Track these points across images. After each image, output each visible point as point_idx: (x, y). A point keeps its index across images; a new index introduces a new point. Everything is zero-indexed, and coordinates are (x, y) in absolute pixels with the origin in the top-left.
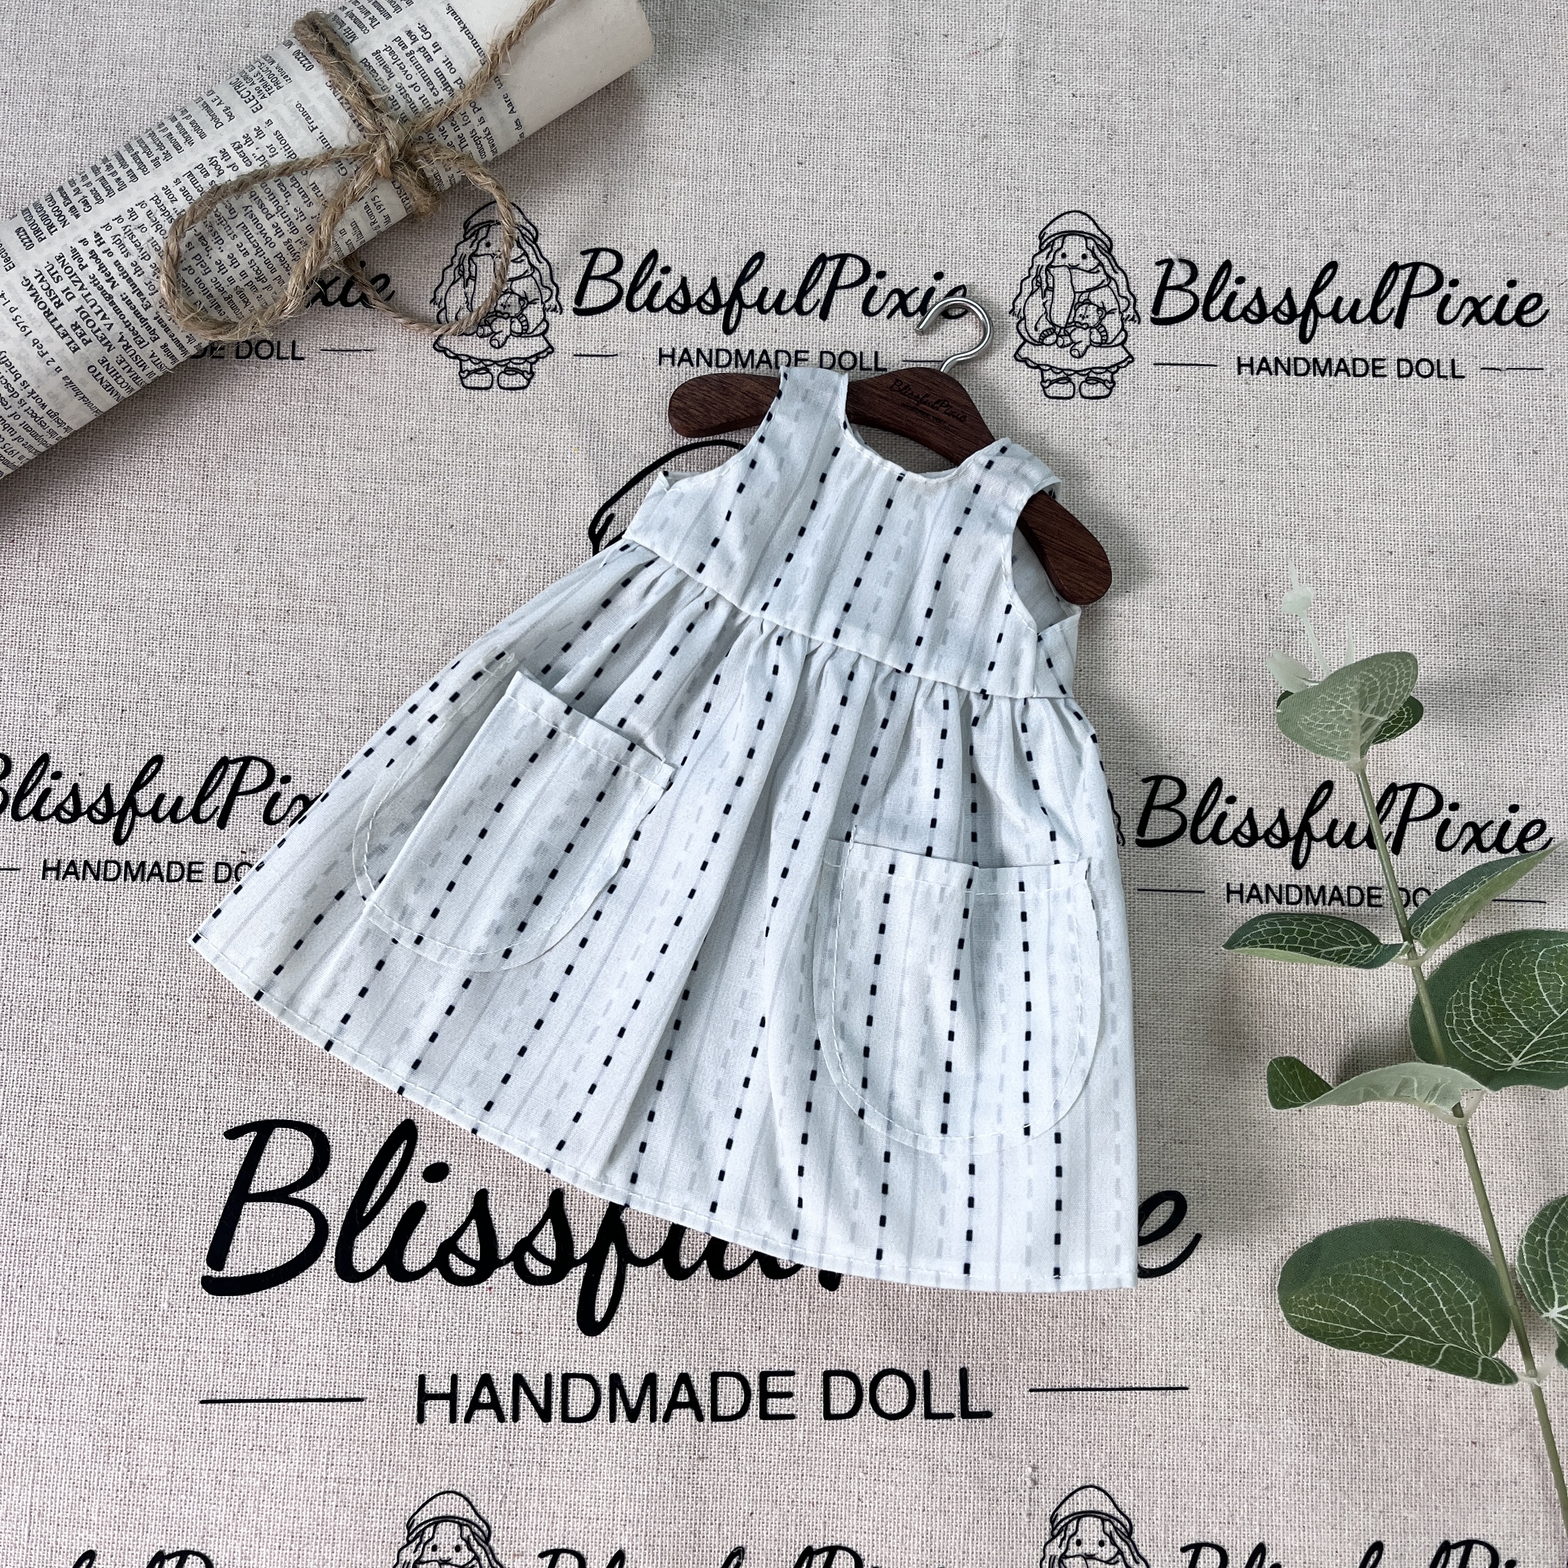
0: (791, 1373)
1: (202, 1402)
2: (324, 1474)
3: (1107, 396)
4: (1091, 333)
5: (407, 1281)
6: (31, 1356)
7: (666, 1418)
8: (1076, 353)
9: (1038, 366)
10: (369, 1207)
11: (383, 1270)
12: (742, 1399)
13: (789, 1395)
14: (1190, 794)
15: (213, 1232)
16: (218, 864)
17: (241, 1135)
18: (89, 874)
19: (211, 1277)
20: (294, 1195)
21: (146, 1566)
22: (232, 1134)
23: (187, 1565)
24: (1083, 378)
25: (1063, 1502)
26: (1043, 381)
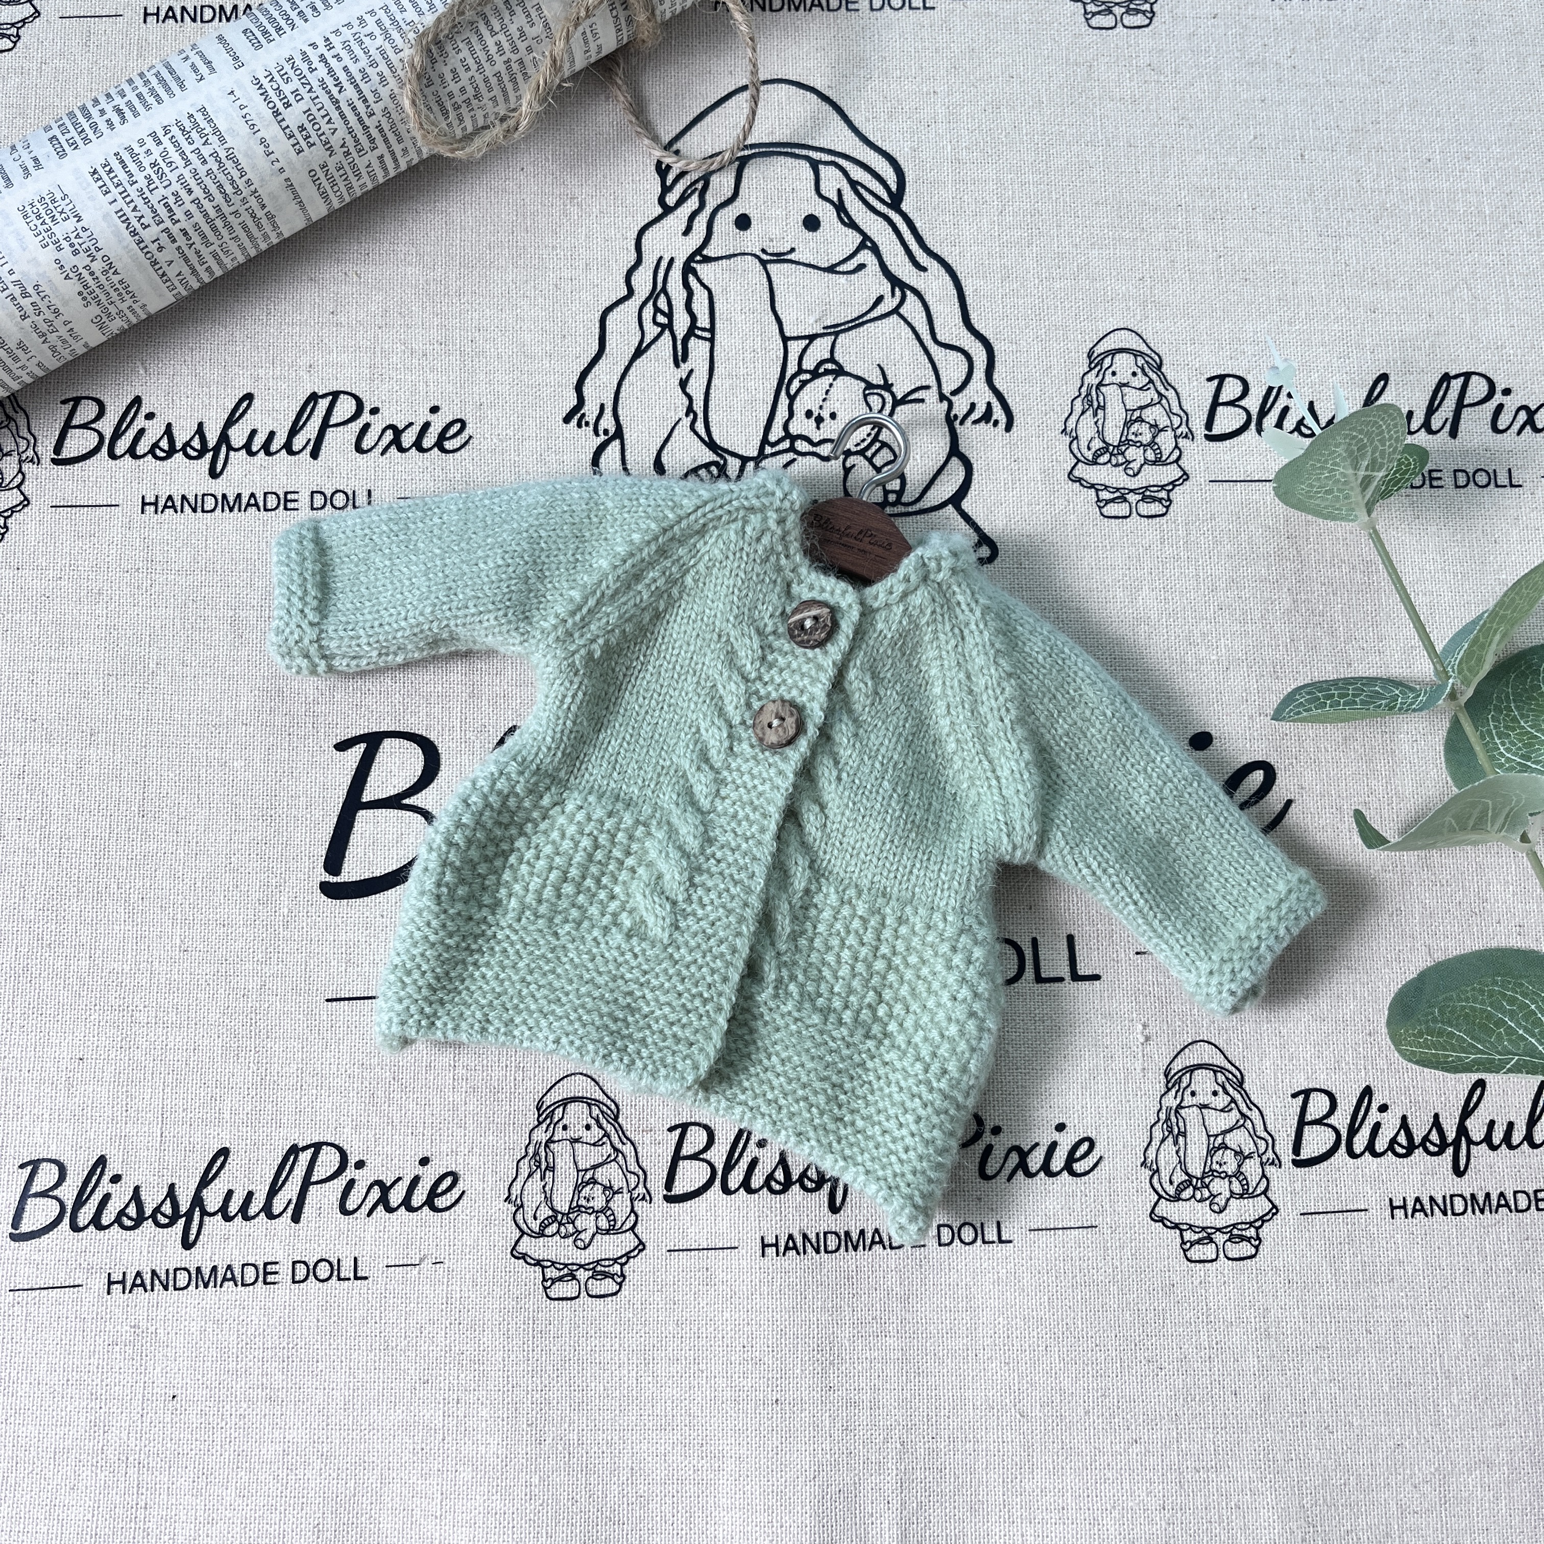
1: (328, 1000)
3: (1147, 26)
6: (156, 963)
14: (1252, 391)
15: (329, 840)
16: (313, 493)
17: (351, 747)
18: (186, 507)
19: (328, 882)
20: (406, 801)
21: (280, 1159)
22: (343, 746)
23: (322, 1157)
24: (1123, 10)
25: (1176, 1056)
26: (1086, 13)
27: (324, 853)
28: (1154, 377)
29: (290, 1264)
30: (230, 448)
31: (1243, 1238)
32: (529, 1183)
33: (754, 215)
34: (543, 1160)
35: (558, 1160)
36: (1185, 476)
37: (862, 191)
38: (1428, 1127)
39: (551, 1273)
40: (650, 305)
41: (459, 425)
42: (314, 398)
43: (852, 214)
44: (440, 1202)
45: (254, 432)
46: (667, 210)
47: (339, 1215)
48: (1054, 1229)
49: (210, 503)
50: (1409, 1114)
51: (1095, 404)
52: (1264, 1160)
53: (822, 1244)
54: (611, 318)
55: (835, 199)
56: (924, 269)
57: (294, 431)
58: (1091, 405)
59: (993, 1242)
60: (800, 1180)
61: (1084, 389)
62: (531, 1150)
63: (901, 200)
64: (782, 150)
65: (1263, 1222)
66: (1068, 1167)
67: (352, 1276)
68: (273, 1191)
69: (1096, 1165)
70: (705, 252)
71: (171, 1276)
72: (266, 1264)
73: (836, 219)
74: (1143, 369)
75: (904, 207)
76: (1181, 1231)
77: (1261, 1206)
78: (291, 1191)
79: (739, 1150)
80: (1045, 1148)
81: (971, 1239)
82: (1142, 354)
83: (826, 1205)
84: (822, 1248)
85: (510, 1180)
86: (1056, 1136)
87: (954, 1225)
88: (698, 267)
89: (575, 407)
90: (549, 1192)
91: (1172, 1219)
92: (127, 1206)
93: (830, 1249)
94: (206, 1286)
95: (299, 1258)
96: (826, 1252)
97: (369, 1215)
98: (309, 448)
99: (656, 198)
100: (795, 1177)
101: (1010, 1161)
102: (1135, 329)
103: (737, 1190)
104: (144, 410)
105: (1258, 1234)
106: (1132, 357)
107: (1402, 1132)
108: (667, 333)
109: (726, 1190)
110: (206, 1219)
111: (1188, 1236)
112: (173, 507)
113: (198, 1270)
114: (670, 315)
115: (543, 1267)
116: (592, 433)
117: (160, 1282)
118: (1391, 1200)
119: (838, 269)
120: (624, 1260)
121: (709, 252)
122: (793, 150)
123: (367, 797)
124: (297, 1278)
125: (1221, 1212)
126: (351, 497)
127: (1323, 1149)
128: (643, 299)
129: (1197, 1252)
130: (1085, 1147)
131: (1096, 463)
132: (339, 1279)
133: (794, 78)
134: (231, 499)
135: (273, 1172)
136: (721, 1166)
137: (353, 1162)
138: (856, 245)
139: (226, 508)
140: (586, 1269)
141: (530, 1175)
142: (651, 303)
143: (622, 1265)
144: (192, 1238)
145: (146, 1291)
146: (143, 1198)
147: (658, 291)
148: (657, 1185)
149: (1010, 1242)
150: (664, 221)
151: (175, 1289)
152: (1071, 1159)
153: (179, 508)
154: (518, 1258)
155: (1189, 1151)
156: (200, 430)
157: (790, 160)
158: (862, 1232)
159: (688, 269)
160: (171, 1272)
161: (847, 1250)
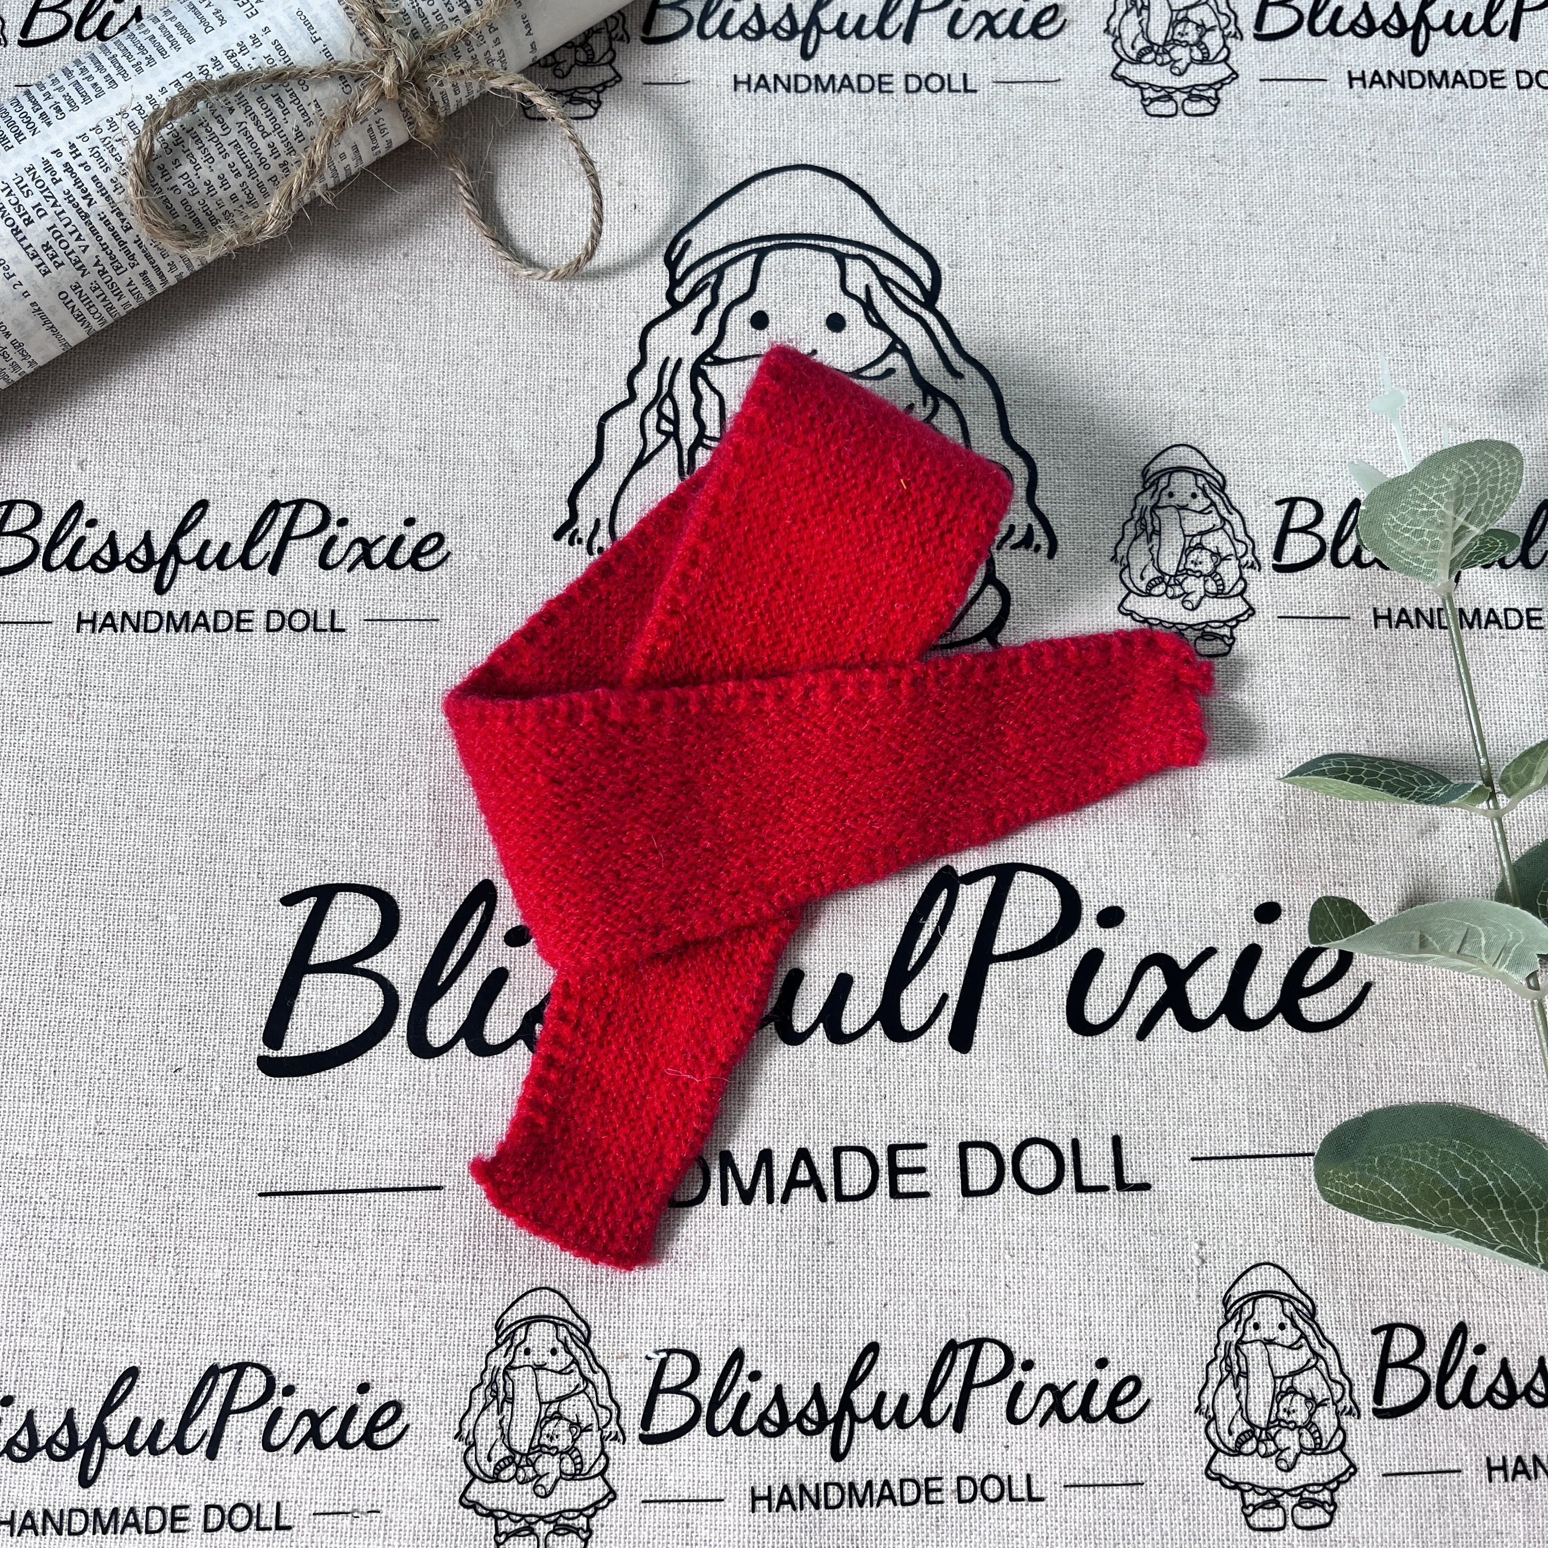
0: (923, 1146)
1: (261, 1195)
2: (400, 1271)
3: (1212, 113)
4: (1191, 51)
5: (488, 1055)
6: (66, 1148)
7: (785, 1199)
8: (1176, 71)
9: (1137, 85)
10: (444, 975)
11: (462, 1043)
12: (869, 1176)
13: (921, 1170)
14: (1327, 516)
15: (269, 1007)
16: (269, 612)
17: (300, 901)
18: (127, 625)
19: (268, 1057)
20: (360, 965)
21: (197, 1382)
22: (289, 900)
23: (245, 1381)
24: (1185, 96)
25: (1236, 1282)
26: (1143, 99)
27: (264, 1022)
28: (1216, 499)
29: (203, 1508)
30: (179, 560)
31: (1315, 1503)
32: (484, 1417)
33: (771, 312)
34: (501, 1389)
35: (518, 1390)
36: (1251, 611)
37: (893, 288)
38: (1532, 1373)
39: (506, 1526)
40: (654, 412)
41: (436, 539)
42: (275, 506)
43: (881, 312)
44: (381, 1438)
45: (207, 544)
46: (676, 306)
47: (262, 1451)
48: (1094, 1485)
49: (153, 621)
50: (1510, 1358)
51: (1150, 528)
52: (1340, 1409)
53: (822, 1497)
54: (610, 424)
55: (863, 297)
56: (959, 375)
57: (251, 543)
58: (1145, 530)
59: (1022, 1499)
60: (798, 1421)
61: (1136, 512)
62: (487, 1378)
63: (936, 299)
64: (805, 242)
65: (1339, 1483)
66: (1110, 1411)
67: (273, 1524)
68: (187, 1419)
69: (1142, 1410)
70: (716, 353)
71: (66, 1518)
72: (174, 1508)
73: (863, 319)
74: (1204, 490)
75: (940, 306)
76: (1243, 1492)
77: (1335, 1464)
78: (207, 1420)
79: (728, 1383)
80: (1084, 1387)
81: (996, 1495)
82: (1203, 473)
83: (828, 1450)
84: (822, 1502)
85: (462, 1412)
86: (1097, 1374)
87: (977, 1477)
88: (709, 370)
89: (567, 522)
90: (506, 1428)
91: (1232, 1477)
92: (19, 1433)
93: (831, 1503)
94: (105, 1532)
95: (213, 1502)
96: (827, 1507)
97: (297, 1450)
98: (268, 562)
99: (664, 292)
100: (792, 1417)
101: (1042, 1403)
102: (1195, 445)
103: (725, 1430)
104: (85, 517)
105: (1332, 1498)
106: (1192, 477)
107: (1502, 1379)
108: (672, 442)
109: (712, 1431)
110: (109, 1452)
111: (1250, 1498)
112: (113, 625)
113: (97, 1512)
114: (675, 423)
115: (497, 1519)
116: (585, 551)
117: (53, 1524)
118: (1488, 1460)
119: (864, 374)
120: (590, 1511)
121: (719, 353)
122: (817, 242)
123: (316, 958)
124: (210, 1526)
125: (1289, 1470)
126: (312, 618)
127: (1410, 1397)
128: (647, 403)
129: (1261, 1518)
130: (1130, 1387)
131: (1150, 595)
132: (259, 1528)
133: (820, 164)
134: (178, 618)
135: (188, 1398)
136: (708, 1401)
137: (281, 1387)
138: (884, 347)
139: (172, 628)
140: (546, 1522)
141: (485, 1408)
142: (655, 408)
143: (589, 1518)
144: (91, 1473)
145: (36, 1534)
146: (37, 1425)
147: (664, 395)
148: (632, 1420)
149: (1041, 1499)
150: (672, 319)
151: (70, 1534)
152: (1113, 1402)
153: (119, 627)
154: (467, 1507)
155: (1251, 1396)
156: (147, 540)
157: (813, 253)
158: (869, 1484)
159: (697, 372)
160: (66, 1513)
161: (851, 1506)
